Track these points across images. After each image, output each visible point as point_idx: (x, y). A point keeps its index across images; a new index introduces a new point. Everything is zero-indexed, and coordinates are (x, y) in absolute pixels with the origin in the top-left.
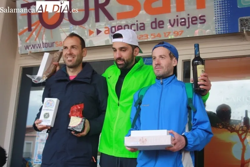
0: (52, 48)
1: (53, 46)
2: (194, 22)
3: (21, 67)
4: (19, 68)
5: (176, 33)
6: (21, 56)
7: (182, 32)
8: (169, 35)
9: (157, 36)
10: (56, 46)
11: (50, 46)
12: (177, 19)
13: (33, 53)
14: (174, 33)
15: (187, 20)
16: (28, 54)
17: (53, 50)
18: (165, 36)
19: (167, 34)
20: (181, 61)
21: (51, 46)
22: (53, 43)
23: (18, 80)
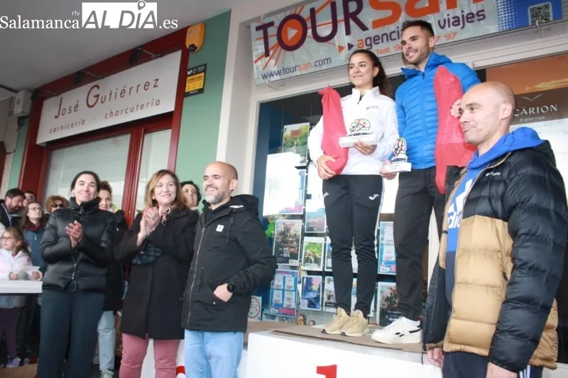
2: (470, 20)
3: (258, 102)
5: (448, 36)
7: (456, 33)
12: (449, 19)
14: (445, 36)
15: (461, 19)
22: (296, 67)
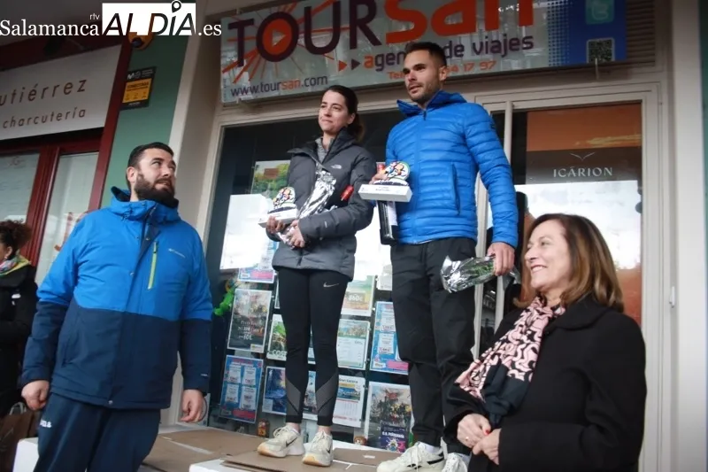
0: (277, 91)
1: (278, 89)
2: (514, 47)
4: (220, 127)
6: (224, 109)
7: (494, 62)
8: (471, 67)
9: (453, 70)
10: (284, 89)
11: (273, 88)
12: (487, 43)
13: (244, 101)
14: (481, 64)
15: (502, 45)
16: (236, 103)
17: (277, 95)
18: (465, 70)
19: (469, 66)
21: (275, 89)
22: (278, 84)
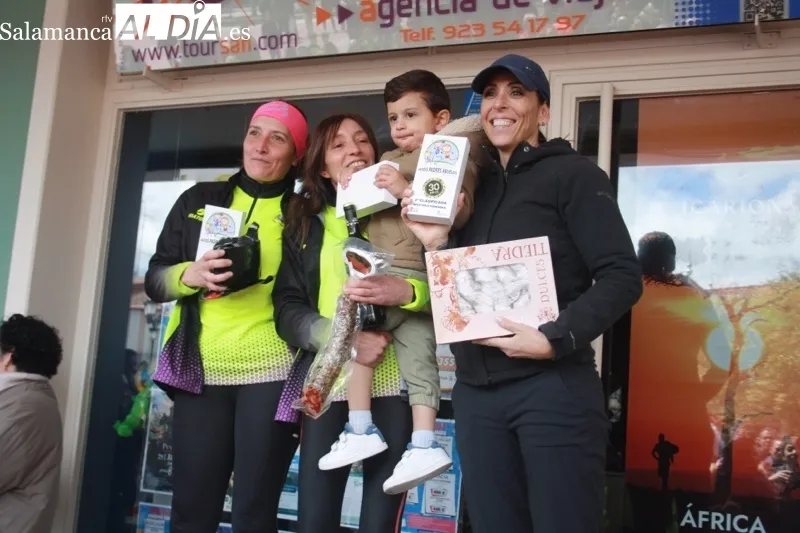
0: (211, 56)
1: (213, 53)
3: (120, 110)
4: (116, 111)
5: (562, 21)
6: (121, 81)
7: (582, 17)
8: (543, 26)
9: (510, 29)
10: (223, 53)
11: (205, 51)
13: (156, 71)
14: (558, 21)
16: (141, 73)
17: (212, 63)
18: (532, 30)
19: (538, 24)
20: (574, 101)
21: (208, 53)
22: (214, 43)
23: (112, 143)
